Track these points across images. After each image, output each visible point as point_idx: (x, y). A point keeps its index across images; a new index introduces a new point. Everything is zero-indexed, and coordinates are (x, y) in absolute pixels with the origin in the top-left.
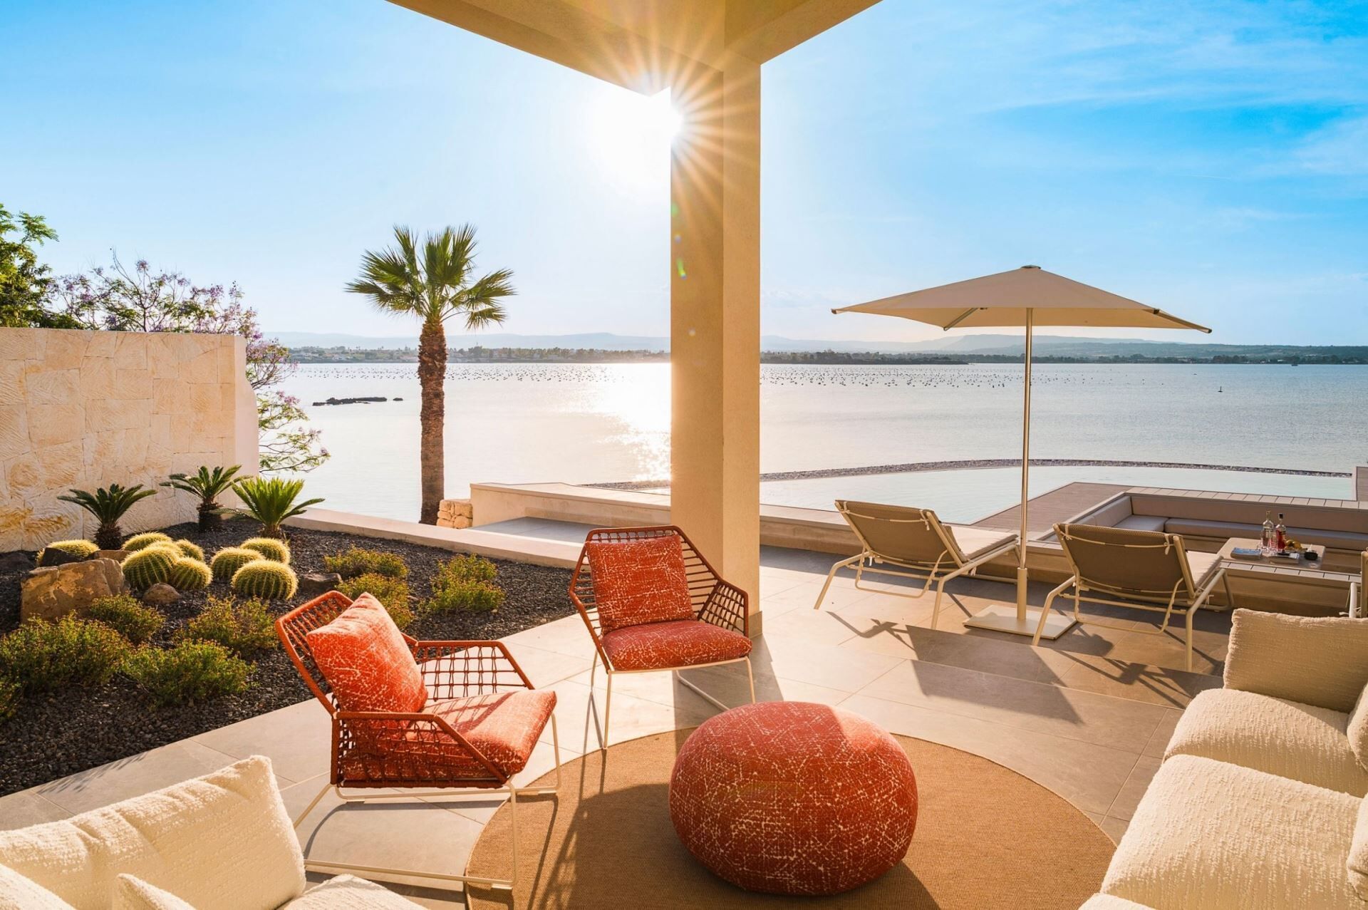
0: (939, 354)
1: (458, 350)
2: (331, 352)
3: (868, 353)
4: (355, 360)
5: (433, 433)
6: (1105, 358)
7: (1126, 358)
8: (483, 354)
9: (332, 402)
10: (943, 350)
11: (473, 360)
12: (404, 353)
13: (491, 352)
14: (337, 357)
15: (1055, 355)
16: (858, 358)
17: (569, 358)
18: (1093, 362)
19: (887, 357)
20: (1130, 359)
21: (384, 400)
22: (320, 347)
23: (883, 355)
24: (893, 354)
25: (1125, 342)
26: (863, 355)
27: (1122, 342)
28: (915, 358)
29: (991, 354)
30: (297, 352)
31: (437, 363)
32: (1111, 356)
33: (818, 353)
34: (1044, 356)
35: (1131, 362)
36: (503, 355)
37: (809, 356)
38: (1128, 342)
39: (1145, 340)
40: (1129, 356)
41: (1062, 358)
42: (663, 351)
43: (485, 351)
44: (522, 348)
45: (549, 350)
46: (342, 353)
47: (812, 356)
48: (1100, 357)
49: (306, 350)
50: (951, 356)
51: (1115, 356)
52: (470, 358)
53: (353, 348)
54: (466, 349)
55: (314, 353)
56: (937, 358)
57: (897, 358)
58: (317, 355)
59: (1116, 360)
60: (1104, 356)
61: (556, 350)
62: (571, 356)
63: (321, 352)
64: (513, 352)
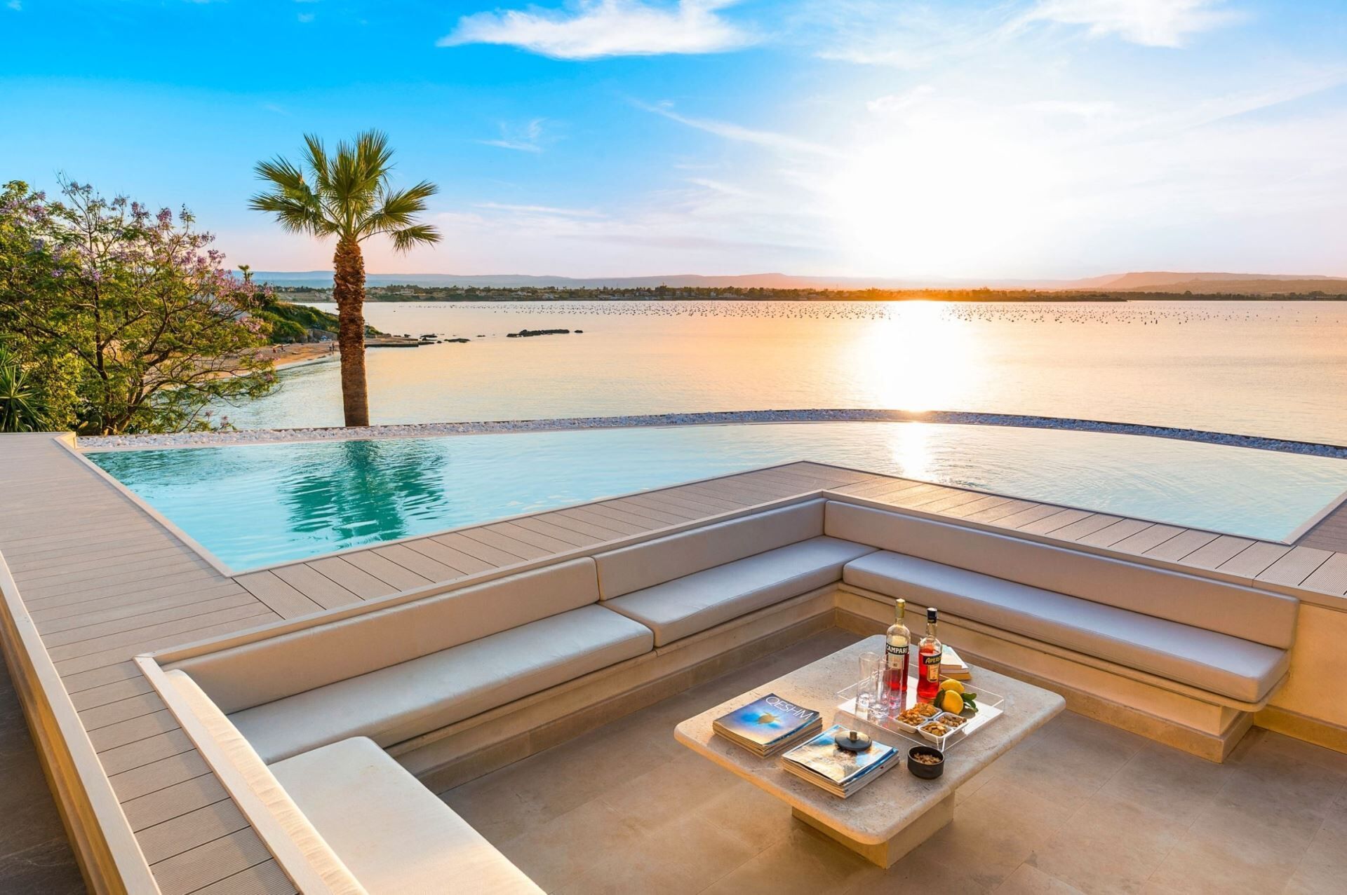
0: (1098, 291)
1: (646, 289)
2: (543, 291)
3: (1024, 291)
4: (561, 298)
5: (350, 360)
6: (1279, 295)
7: (1303, 295)
8: (667, 293)
9: (525, 333)
10: (1103, 288)
11: (659, 298)
12: (601, 292)
13: (674, 291)
14: (547, 295)
15: (1223, 292)
16: (1013, 295)
17: (742, 296)
18: (1265, 299)
19: (1043, 294)
20: (1307, 296)
21: (567, 332)
22: (535, 287)
23: (1040, 293)
24: (1050, 292)
25: (1305, 279)
26: (1019, 292)
27: (1300, 279)
28: (1073, 295)
29: (1153, 291)
30: (517, 291)
31: (349, 286)
32: (1286, 293)
33: (974, 291)
34: (1211, 293)
35: (1308, 300)
36: (684, 294)
37: (965, 293)
38: (1307, 279)
39: (1328, 276)
40: (1308, 294)
41: (1230, 295)
42: (827, 290)
43: (669, 290)
44: (701, 287)
45: (725, 289)
46: (552, 292)
47: (968, 293)
48: (1273, 294)
49: (523, 290)
50: (1110, 293)
51: (1291, 293)
52: (655, 296)
53: (561, 288)
54: (653, 289)
55: (528, 292)
56: (1095, 296)
57: (1053, 295)
58: (530, 294)
59: (1292, 297)
60: (1278, 293)
61: (731, 288)
62: (744, 295)
63: (534, 291)
64: (693, 291)
